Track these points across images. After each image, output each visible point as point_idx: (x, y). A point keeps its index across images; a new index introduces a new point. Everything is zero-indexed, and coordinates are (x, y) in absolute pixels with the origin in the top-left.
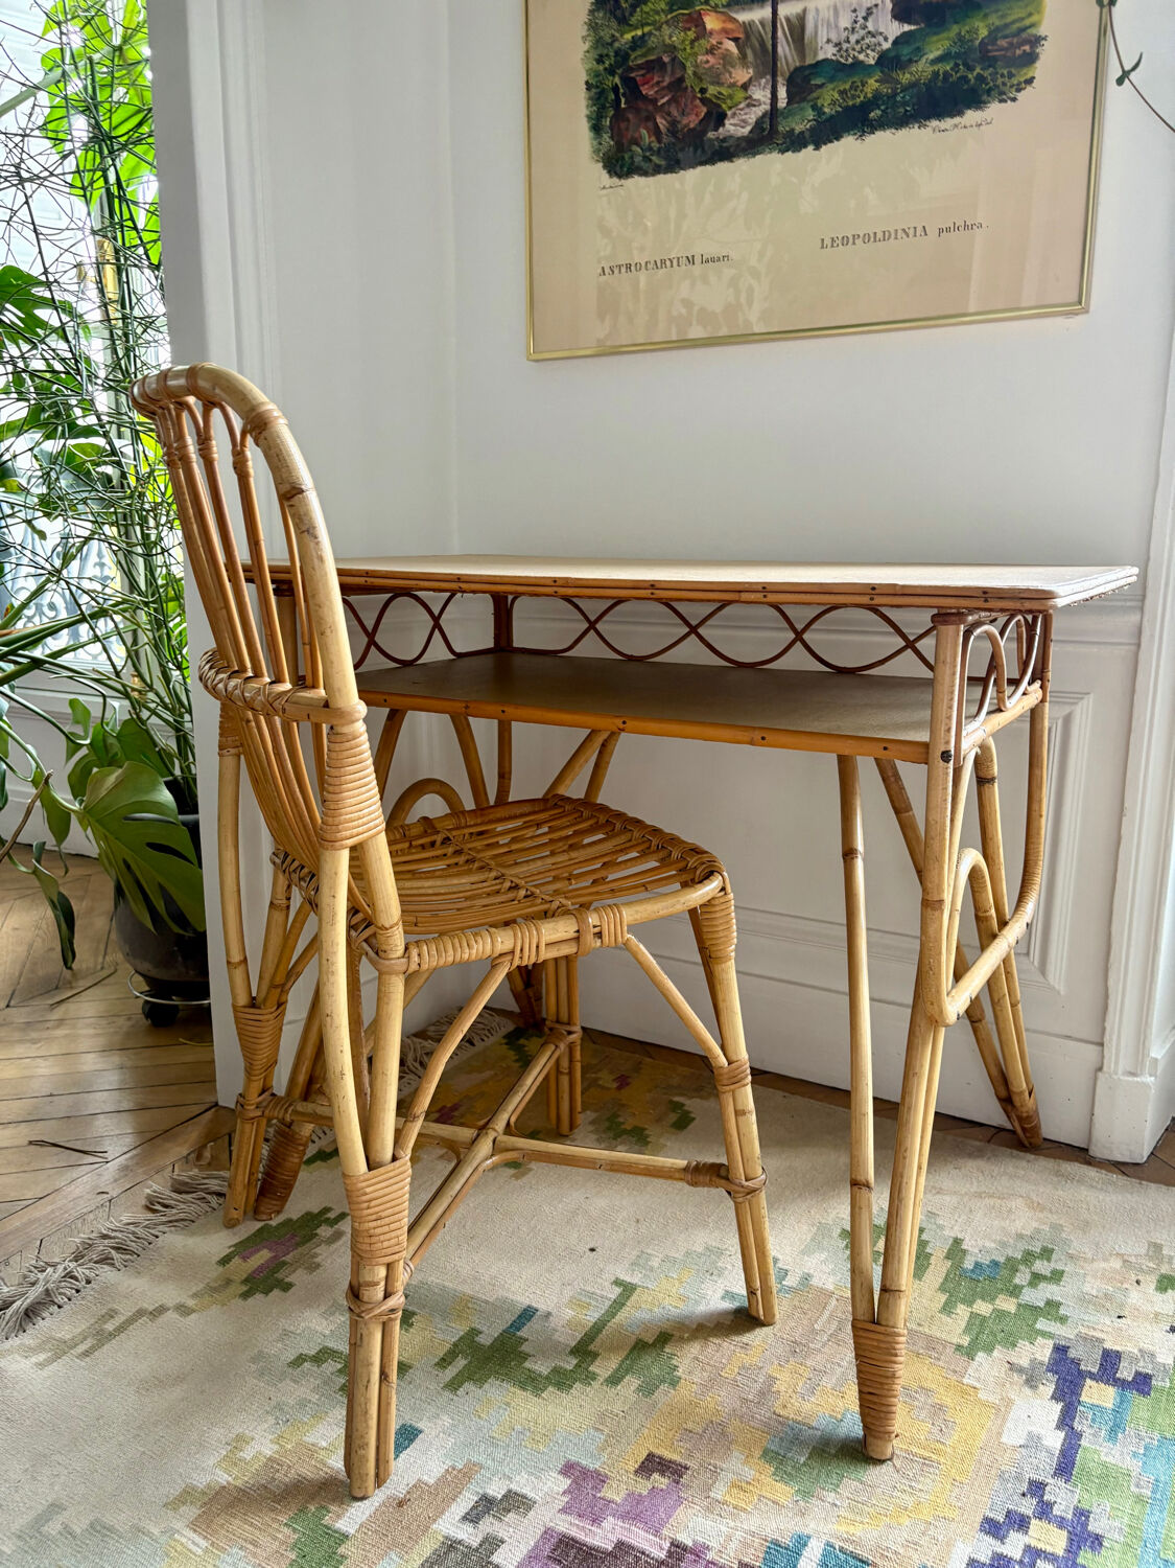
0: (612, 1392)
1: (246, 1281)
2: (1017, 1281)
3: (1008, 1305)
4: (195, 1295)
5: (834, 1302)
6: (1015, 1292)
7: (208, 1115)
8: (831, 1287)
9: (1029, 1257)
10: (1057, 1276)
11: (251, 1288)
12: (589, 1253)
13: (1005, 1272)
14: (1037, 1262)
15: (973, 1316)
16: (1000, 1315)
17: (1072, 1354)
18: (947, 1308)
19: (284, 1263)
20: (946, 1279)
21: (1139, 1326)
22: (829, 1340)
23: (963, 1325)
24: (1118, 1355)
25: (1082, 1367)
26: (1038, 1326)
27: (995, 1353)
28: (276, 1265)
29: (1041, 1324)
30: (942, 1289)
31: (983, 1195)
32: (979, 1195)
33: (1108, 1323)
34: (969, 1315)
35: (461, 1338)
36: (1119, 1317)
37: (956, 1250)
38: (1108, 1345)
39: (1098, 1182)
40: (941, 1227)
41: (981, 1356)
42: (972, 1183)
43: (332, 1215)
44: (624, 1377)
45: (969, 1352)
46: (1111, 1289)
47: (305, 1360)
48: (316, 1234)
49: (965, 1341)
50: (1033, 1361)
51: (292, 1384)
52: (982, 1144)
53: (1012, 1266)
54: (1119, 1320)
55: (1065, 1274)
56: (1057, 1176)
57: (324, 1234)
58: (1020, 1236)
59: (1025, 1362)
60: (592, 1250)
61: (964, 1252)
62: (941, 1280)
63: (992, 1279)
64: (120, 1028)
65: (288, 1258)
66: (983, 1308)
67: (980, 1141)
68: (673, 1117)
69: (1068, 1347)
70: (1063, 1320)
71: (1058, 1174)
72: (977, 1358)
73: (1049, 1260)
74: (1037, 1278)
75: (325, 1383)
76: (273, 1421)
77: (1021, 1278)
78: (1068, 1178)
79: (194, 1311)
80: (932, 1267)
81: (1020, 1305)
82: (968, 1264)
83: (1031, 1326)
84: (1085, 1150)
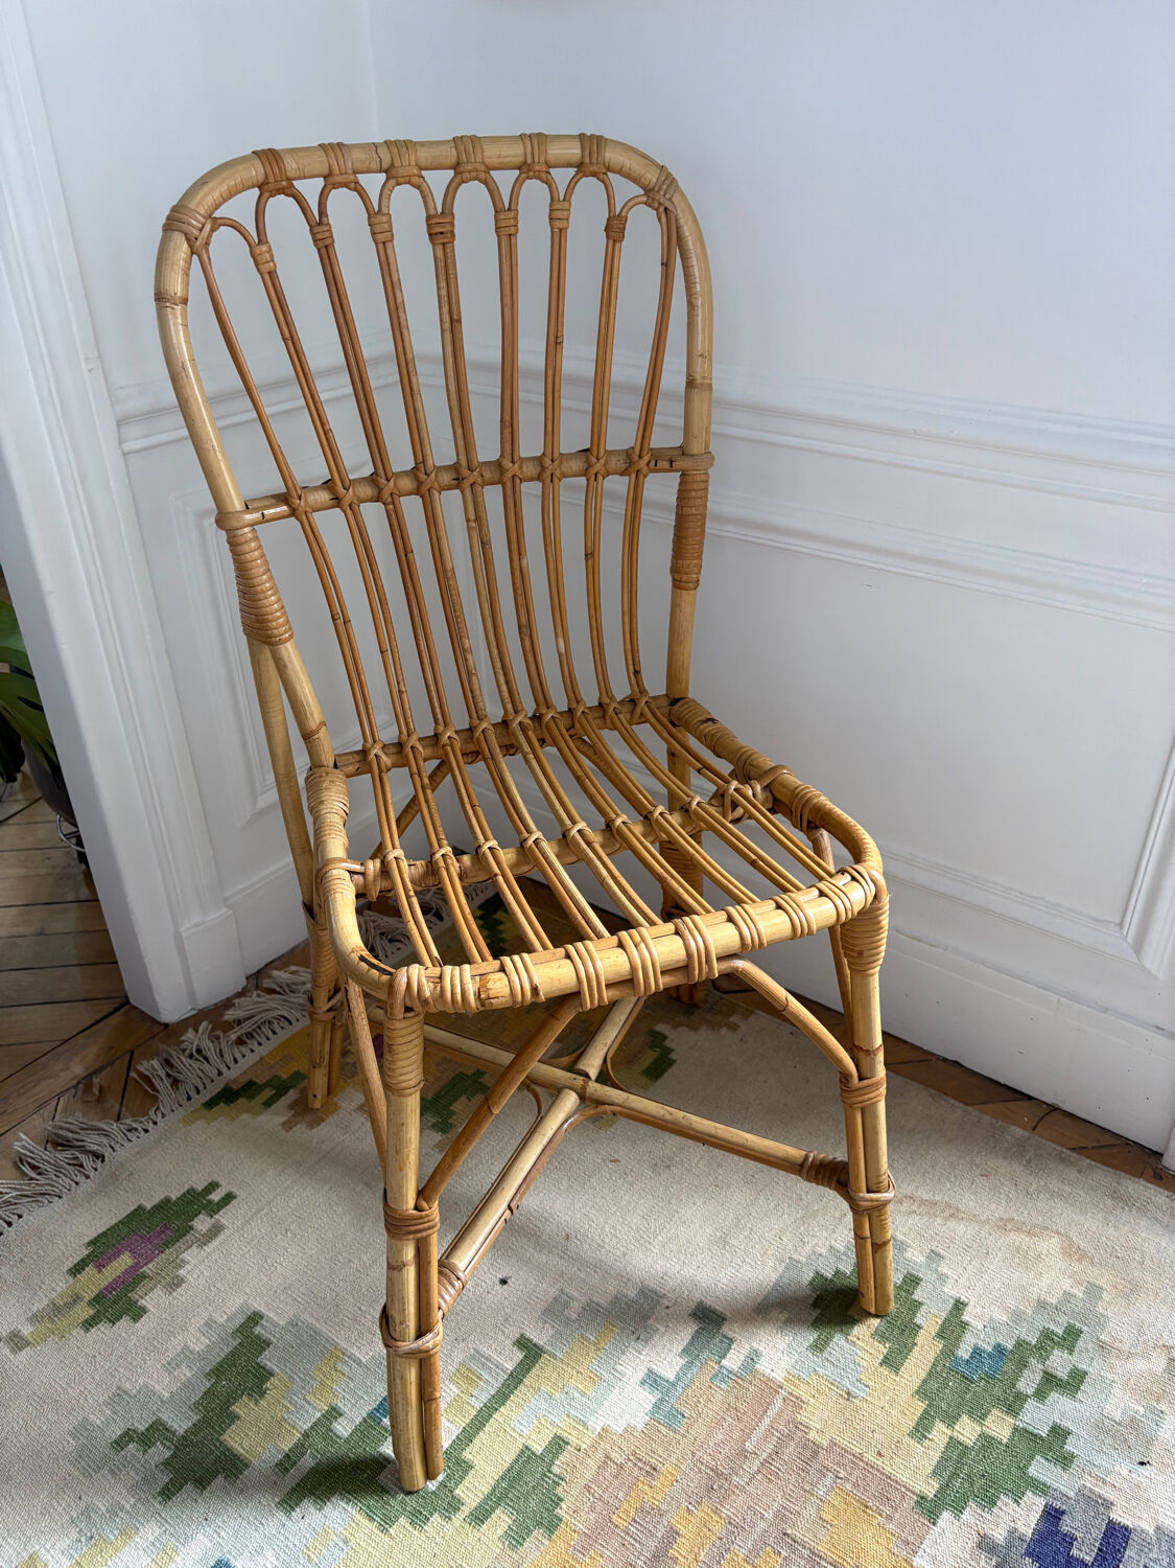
0: (473, 1534)
1: (97, 1300)
2: (1021, 1386)
3: (1000, 1427)
4: (34, 1319)
5: (779, 1403)
6: (1014, 1404)
7: (116, 1018)
8: (779, 1376)
9: (1048, 1340)
10: (1074, 1382)
11: (98, 1312)
12: (498, 1286)
13: (1009, 1367)
14: (1056, 1352)
15: (953, 1443)
16: (987, 1442)
17: (1066, 1526)
18: (921, 1430)
19: (144, 1276)
20: (930, 1374)
21: (1164, 1483)
22: (759, 1471)
23: (936, 1456)
24: (1126, 1532)
25: (1075, 1552)
26: (1032, 1471)
27: (966, 1515)
28: (134, 1278)
29: (1039, 1469)
30: (922, 1392)
31: (1009, 1226)
32: (1003, 1225)
33: (1125, 1472)
34: (947, 1440)
35: (315, 1424)
36: (1142, 1464)
37: (954, 1325)
38: (1117, 1516)
39: (1164, 1213)
40: (942, 1278)
41: (946, 1516)
42: (999, 1203)
43: (215, 1197)
44: (493, 1510)
45: (930, 1509)
46: (1142, 1410)
47: (132, 1439)
48: (191, 1228)
49: (930, 1489)
50: (1012, 1532)
51: (109, 1477)
52: (1026, 1134)
53: (1020, 1355)
54: (1141, 1469)
55: (1087, 1379)
56: (1113, 1198)
57: (200, 1227)
58: (1042, 1305)
59: (999, 1535)
60: (504, 1282)
61: (964, 1325)
62: (923, 1375)
63: (990, 1377)
64: (54, 868)
65: (149, 1269)
66: (967, 1430)
67: (1024, 1129)
68: (650, 1056)
69: (1063, 1513)
70: (1066, 1461)
71: (1115, 1195)
72: (940, 1522)
73: (1071, 1351)
74: (1050, 1381)
75: (146, 1480)
76: (76, 1536)
77: (1028, 1383)
78: (1127, 1202)
79: (28, 1344)
80: (916, 1349)
81: (1016, 1429)
82: (964, 1352)
83: (1023, 1470)
84: (1159, 1155)
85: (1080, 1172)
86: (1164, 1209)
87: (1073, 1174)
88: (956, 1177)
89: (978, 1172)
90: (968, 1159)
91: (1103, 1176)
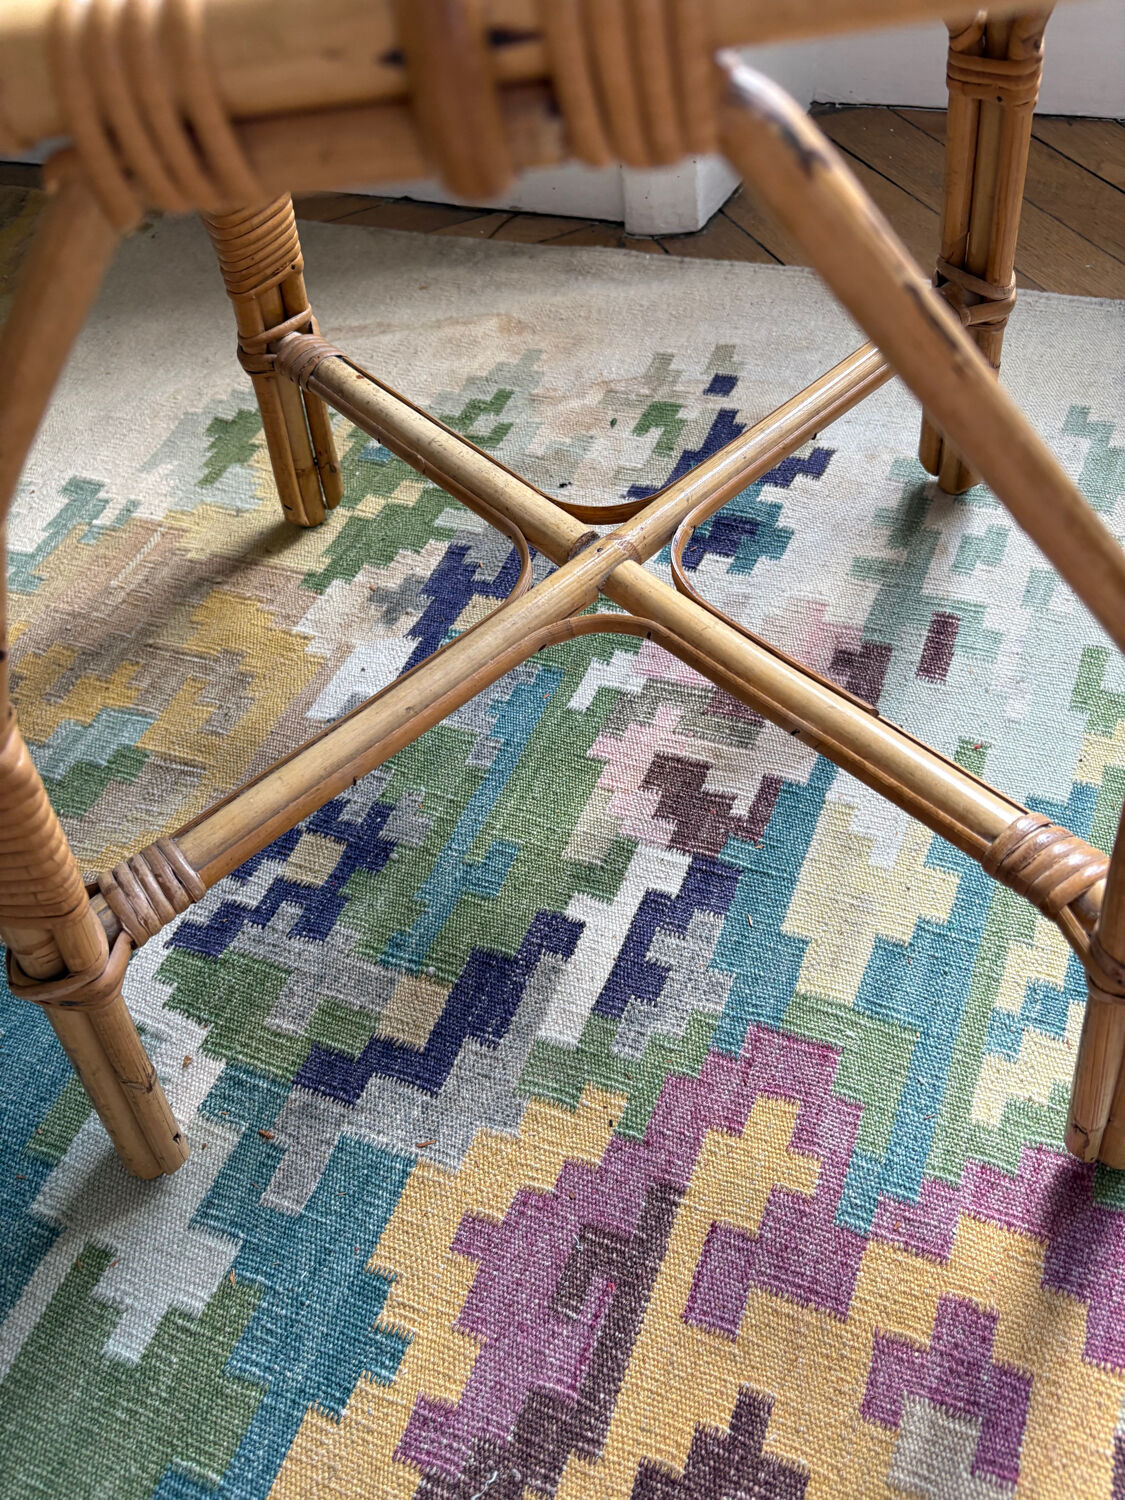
3: (405, 494)
5: (155, 539)
8: (159, 517)
9: (471, 412)
10: (496, 436)
14: (481, 417)
15: (353, 521)
16: (390, 511)
17: (469, 556)
23: (331, 538)
25: (476, 577)
26: (439, 522)
27: (359, 577)
29: (445, 518)
31: (445, 323)
32: (438, 324)
34: (347, 520)
36: (562, 485)
39: (621, 271)
41: (336, 584)
42: (438, 308)
45: (318, 582)
46: (569, 441)
49: (321, 566)
50: (409, 578)
52: (479, 241)
54: (561, 490)
55: (512, 429)
56: (566, 272)
58: (472, 381)
59: (394, 584)
66: (371, 506)
69: (469, 548)
71: (568, 269)
72: (328, 590)
73: (498, 412)
78: (581, 272)
81: (423, 492)
83: (429, 524)
84: (621, 224)
85: (531, 257)
86: (621, 267)
87: (524, 261)
88: (391, 298)
89: (417, 286)
90: (405, 277)
91: (557, 255)
